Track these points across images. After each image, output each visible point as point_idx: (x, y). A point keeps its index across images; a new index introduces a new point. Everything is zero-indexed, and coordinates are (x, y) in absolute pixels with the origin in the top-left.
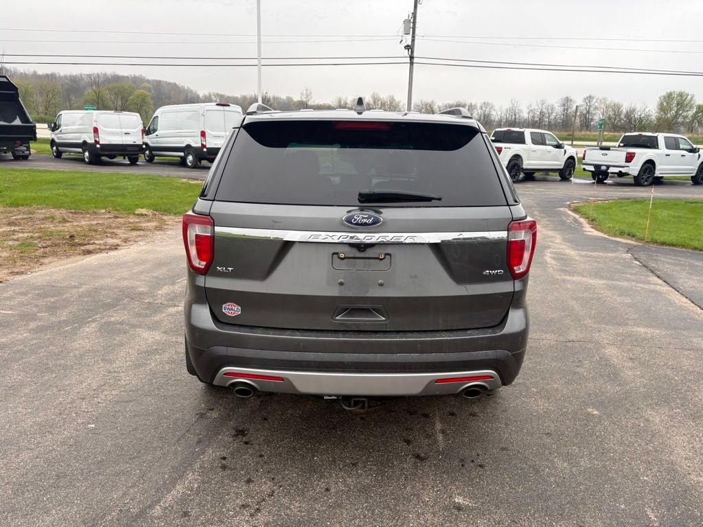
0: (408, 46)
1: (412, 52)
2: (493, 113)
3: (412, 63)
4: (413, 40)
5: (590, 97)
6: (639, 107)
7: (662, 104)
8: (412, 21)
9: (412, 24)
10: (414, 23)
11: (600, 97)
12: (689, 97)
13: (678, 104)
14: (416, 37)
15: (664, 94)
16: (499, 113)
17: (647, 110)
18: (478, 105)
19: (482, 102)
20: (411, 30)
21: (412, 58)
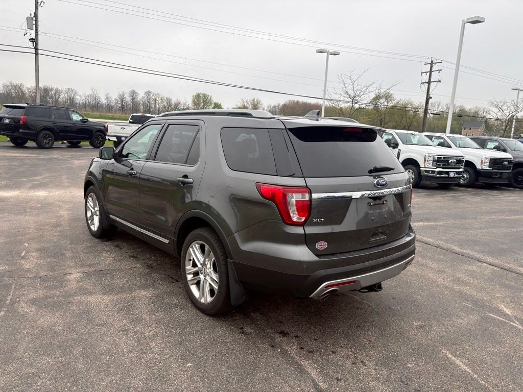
0: (32, 39)
1: (37, 45)
2: (78, 97)
3: (37, 54)
4: (37, 35)
5: (149, 91)
6: (182, 101)
7: (194, 100)
8: (34, 19)
9: (34, 22)
10: (37, 21)
11: (156, 93)
12: (209, 97)
13: (204, 101)
14: (39, 33)
15: (195, 94)
16: (83, 98)
17: (187, 104)
18: (64, 90)
19: (67, 88)
20: (34, 26)
21: (36, 49)
